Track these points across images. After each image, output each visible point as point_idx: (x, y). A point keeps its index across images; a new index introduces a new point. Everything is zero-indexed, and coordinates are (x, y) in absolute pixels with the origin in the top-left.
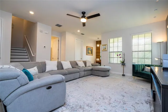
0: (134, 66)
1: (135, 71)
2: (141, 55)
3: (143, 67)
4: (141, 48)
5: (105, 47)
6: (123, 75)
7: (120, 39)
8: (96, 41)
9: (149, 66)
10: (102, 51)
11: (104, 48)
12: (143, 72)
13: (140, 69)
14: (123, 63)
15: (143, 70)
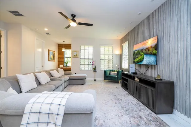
1: (106, 76)
5: (75, 53)
6: (95, 80)
8: (58, 44)
10: (73, 57)
11: (75, 55)
12: (111, 75)
13: (108, 74)
14: (95, 70)
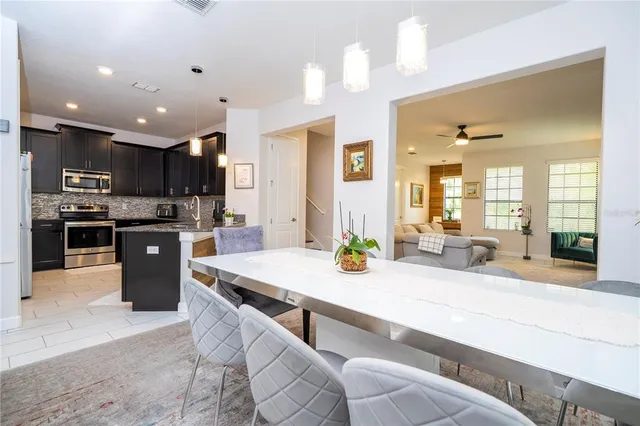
0: (555, 236)
1: (558, 247)
2: (572, 210)
3: (574, 238)
4: (572, 195)
5: (472, 187)
6: (527, 258)
7: (518, 171)
8: (431, 167)
9: (587, 235)
10: (466, 198)
11: (471, 191)
12: (576, 248)
13: (568, 243)
14: (527, 230)
15: (575, 243)
